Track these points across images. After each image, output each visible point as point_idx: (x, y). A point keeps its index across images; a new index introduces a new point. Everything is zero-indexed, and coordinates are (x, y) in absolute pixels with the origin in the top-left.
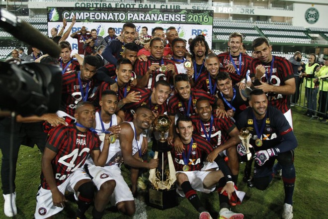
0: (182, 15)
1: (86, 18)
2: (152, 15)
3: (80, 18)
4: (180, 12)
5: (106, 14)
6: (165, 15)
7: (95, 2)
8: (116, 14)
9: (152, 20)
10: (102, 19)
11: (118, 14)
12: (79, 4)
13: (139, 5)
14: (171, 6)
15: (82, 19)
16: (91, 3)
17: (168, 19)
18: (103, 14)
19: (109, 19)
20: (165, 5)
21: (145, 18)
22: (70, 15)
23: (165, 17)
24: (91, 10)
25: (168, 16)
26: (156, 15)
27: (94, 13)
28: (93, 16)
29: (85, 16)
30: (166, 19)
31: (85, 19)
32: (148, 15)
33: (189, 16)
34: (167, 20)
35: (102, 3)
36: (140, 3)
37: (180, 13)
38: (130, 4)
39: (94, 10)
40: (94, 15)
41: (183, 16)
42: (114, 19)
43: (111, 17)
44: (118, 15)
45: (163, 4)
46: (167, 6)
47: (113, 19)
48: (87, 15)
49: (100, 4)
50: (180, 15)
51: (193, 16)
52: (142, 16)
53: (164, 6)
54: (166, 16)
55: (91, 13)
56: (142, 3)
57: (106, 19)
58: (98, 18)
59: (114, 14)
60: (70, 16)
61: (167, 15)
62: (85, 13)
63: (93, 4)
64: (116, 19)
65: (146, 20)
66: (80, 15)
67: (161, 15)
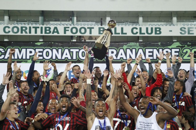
0: (173, 50)
1: (30, 56)
2: (128, 51)
3: (20, 57)
4: (170, 45)
5: (60, 51)
6: (147, 51)
7: (34, 25)
8: (74, 51)
9: (128, 57)
10: (54, 58)
11: (78, 50)
12: (9, 27)
13: (100, 28)
14: (147, 29)
15: (24, 58)
16: (28, 26)
17: (152, 56)
18: (54, 51)
19: (63, 58)
20: (138, 27)
21: (117, 55)
22: (6, 52)
23: (147, 54)
24: (37, 46)
25: (152, 52)
26: (134, 51)
27: (42, 50)
28: (41, 54)
29: (29, 55)
30: (150, 56)
31: (28, 58)
32: (121, 51)
33: (185, 51)
34: (152, 58)
35: (44, 27)
36: (100, 26)
37: (170, 47)
38: (86, 27)
39: (41, 45)
40: (42, 52)
41: (176, 52)
42: (72, 57)
43: (67, 54)
44: (77, 53)
45: (134, 26)
46: (140, 29)
47: (70, 58)
48: (31, 52)
49: (42, 28)
50: (171, 49)
51: (191, 51)
52: (112, 52)
53: (137, 29)
54: (149, 52)
55: (37, 50)
56: (103, 26)
57: (59, 57)
58: (47, 56)
59: (71, 50)
60: (5, 54)
61: (151, 50)
62: (28, 50)
63: (30, 28)
64: (74, 58)
65: (118, 58)
66: (20, 52)
67: (141, 51)
